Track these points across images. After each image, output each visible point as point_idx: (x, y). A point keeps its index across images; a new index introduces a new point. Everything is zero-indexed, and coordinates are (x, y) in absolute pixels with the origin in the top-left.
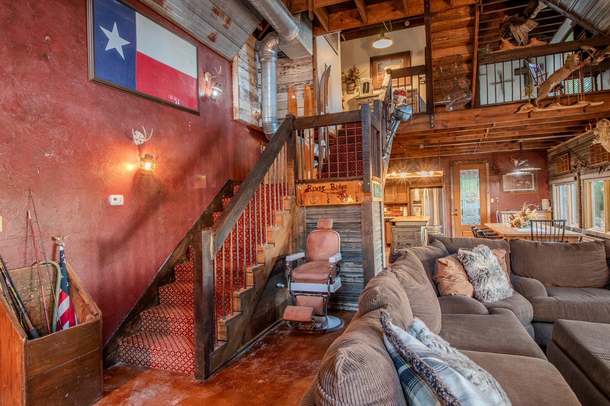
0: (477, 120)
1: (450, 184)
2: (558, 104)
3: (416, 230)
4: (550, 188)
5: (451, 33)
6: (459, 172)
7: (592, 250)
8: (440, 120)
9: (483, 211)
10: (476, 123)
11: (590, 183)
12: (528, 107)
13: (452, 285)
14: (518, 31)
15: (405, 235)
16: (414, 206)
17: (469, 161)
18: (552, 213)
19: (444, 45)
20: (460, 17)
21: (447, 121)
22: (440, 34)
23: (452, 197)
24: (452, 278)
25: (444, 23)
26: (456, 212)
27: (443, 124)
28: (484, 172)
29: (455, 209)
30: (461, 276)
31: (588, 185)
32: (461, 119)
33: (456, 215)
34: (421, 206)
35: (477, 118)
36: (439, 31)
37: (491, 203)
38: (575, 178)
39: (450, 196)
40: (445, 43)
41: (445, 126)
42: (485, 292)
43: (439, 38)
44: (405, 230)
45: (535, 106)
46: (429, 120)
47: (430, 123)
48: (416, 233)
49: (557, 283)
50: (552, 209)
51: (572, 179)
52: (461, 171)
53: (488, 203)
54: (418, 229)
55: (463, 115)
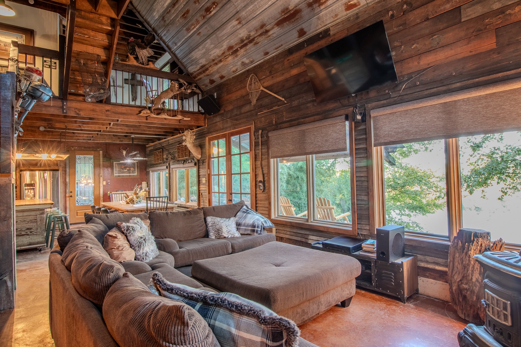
0: (108, 114)
1: (66, 168)
2: (166, 114)
3: (39, 213)
4: (148, 174)
5: (92, 33)
6: (75, 157)
7: (198, 214)
8: (73, 108)
9: (97, 193)
10: (107, 116)
11: (176, 171)
12: (147, 112)
13: (121, 254)
14: (141, 53)
15: (25, 220)
16: (25, 189)
17: (85, 147)
18: (149, 192)
19: (84, 42)
20: (102, 24)
21: (80, 110)
22: (81, 30)
23: (67, 180)
24: (120, 248)
25: (88, 22)
26: (71, 194)
27: (75, 112)
28: (98, 158)
29: (70, 191)
30: (127, 246)
31: (175, 172)
32: (93, 110)
33: (71, 196)
34: (34, 189)
35: (108, 113)
36: (80, 27)
37: (104, 185)
38: (167, 167)
39: (66, 179)
40: (86, 40)
41: (78, 114)
42: (144, 254)
43: (81, 33)
44: (26, 214)
45: (151, 112)
46: (61, 105)
47: (62, 108)
48: (39, 216)
49: (180, 239)
50: (149, 189)
51: (165, 167)
52: (77, 156)
53: (101, 185)
54: (41, 212)
55: (95, 107)
